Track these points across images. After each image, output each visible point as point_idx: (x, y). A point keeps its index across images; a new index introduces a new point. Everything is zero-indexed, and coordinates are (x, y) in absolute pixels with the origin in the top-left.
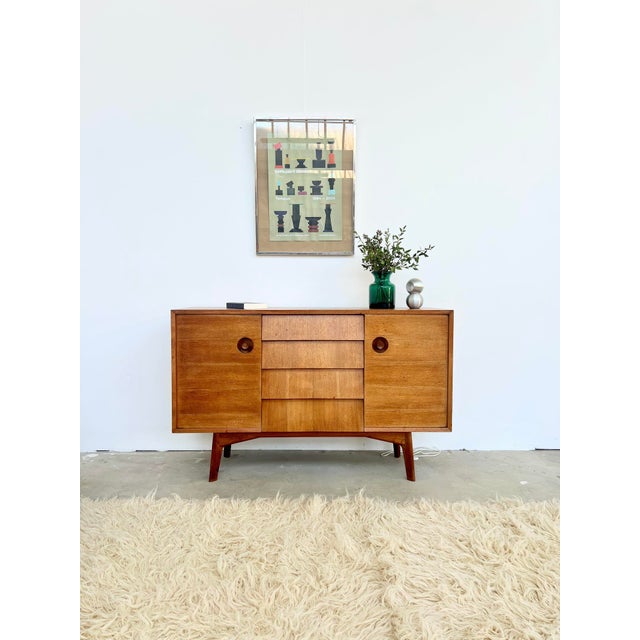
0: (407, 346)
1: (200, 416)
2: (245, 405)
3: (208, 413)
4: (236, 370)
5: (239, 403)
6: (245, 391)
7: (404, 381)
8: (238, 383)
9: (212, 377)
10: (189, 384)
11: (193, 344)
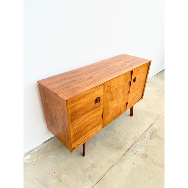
0: (140, 77)
1: (81, 139)
2: (97, 124)
3: (84, 135)
4: (94, 113)
5: (95, 124)
6: (97, 119)
7: (137, 89)
8: (94, 117)
9: (85, 121)
10: (76, 130)
11: (76, 112)
